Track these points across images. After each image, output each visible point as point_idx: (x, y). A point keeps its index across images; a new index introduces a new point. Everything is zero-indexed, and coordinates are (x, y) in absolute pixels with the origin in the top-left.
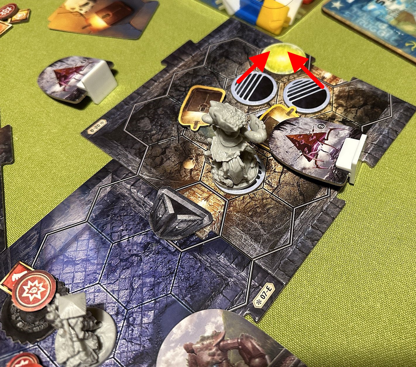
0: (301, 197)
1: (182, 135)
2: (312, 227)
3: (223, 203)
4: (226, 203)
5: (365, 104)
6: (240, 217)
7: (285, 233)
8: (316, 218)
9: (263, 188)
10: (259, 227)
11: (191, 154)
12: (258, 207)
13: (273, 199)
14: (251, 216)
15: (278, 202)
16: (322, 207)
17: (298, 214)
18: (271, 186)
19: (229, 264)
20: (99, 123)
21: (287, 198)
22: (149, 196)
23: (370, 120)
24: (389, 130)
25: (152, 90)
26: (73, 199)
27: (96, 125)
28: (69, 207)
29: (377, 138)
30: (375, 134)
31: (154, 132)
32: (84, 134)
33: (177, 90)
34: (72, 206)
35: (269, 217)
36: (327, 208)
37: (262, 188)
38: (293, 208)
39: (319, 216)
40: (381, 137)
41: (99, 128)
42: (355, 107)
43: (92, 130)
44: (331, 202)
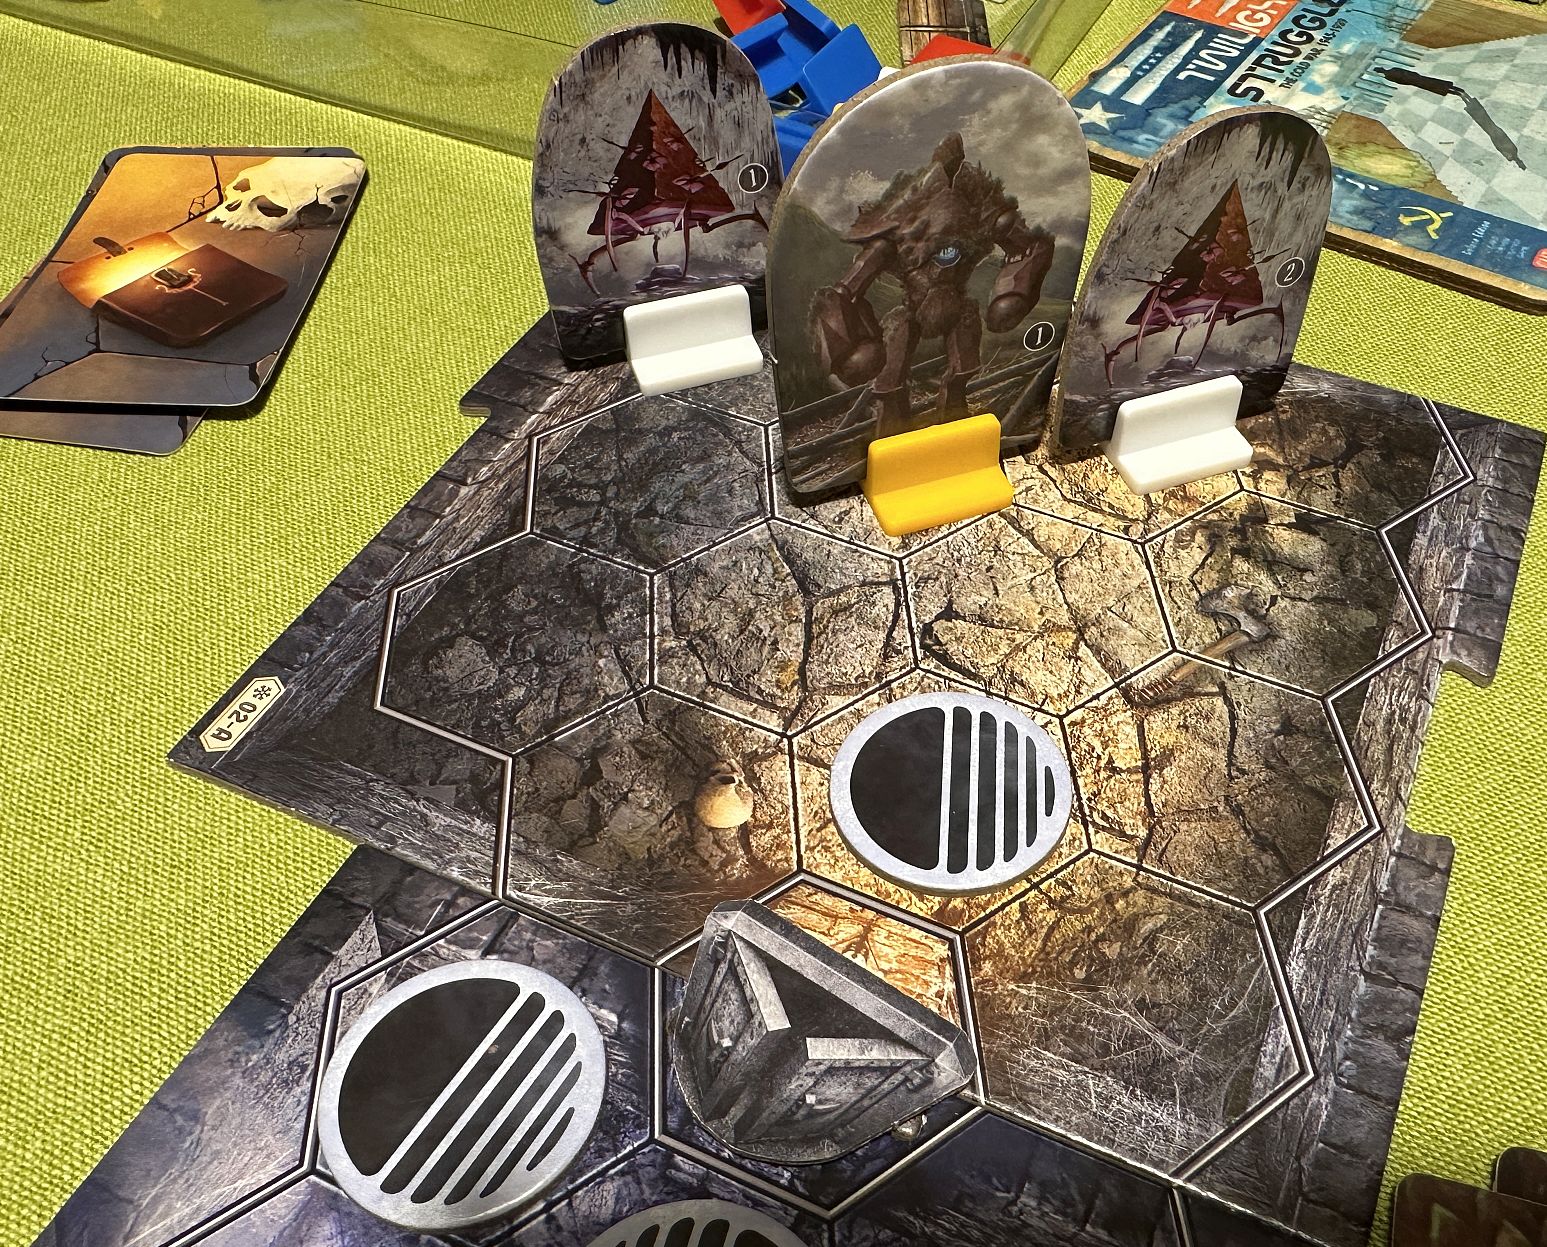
0: (1268, 859)
1: (652, 685)
2: (1368, 976)
3: (942, 950)
4: (952, 948)
5: (1354, 448)
6: (1043, 999)
7: (1264, 1028)
8: (1368, 935)
9: (1090, 849)
10: (1142, 1024)
11: (721, 759)
12: (1101, 938)
13: (1154, 891)
14: (1090, 985)
15: (1179, 898)
16: (1373, 884)
17: (1284, 934)
18: (1122, 834)
19: (1072, 1229)
20: (247, 696)
21: (1211, 871)
22: (586, 983)
23: (1401, 505)
24: (1485, 528)
25: (456, 519)
26: (209, 1074)
27: (235, 706)
28: (196, 1117)
29: (1456, 566)
30: (1444, 554)
31: (519, 693)
32: (188, 754)
33: (565, 503)
34: (210, 1111)
35: (1167, 974)
36: (1393, 883)
37: (1086, 853)
38: (1254, 910)
39: (1375, 925)
40: (1468, 559)
41: (254, 718)
42: (1323, 464)
43: (221, 730)
44: (1399, 856)
